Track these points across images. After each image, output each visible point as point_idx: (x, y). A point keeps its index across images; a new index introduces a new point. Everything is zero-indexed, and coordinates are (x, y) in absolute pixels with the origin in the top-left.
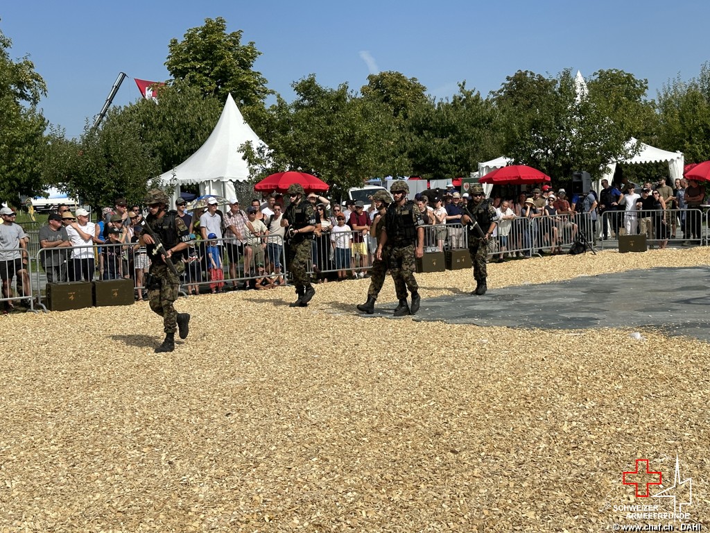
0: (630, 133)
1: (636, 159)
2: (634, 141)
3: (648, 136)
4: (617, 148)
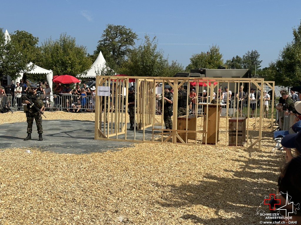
0: (29, 60)
1: (32, 72)
2: (31, 63)
3: (38, 62)
4: (24, 66)
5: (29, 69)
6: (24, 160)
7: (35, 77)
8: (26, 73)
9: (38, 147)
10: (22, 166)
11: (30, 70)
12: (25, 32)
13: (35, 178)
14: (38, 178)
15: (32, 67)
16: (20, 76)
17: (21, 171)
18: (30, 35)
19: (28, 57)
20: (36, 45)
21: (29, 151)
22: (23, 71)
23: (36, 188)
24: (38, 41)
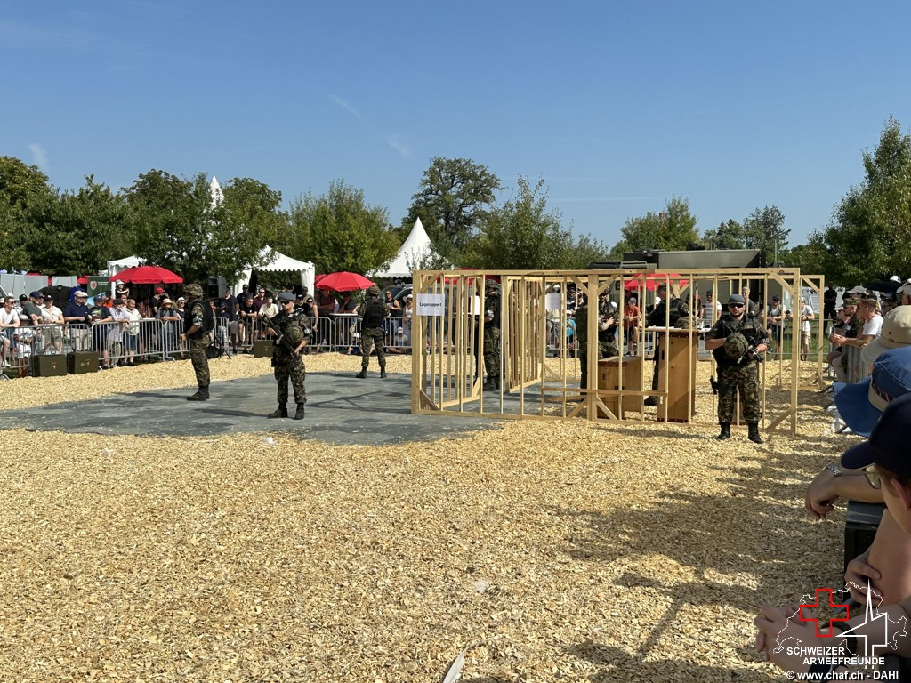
0: (265, 242)
1: (271, 267)
2: (268, 249)
3: (281, 246)
4: (252, 255)
5: (265, 260)
6: (261, 460)
7: (276, 280)
8: (257, 270)
9: (290, 431)
10: (258, 472)
11: (266, 264)
12: (251, 180)
13: (288, 496)
14: (294, 497)
15: (271, 257)
16: (245, 276)
17: (256, 483)
18: (264, 187)
19: (262, 234)
20: (277, 209)
21: (270, 440)
22: (250, 266)
23: (291, 519)
24: (280, 199)
